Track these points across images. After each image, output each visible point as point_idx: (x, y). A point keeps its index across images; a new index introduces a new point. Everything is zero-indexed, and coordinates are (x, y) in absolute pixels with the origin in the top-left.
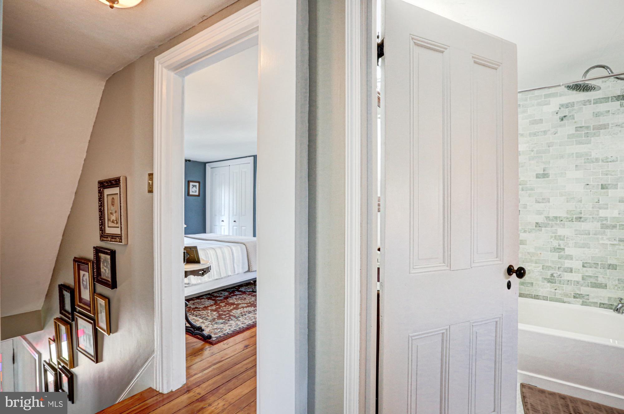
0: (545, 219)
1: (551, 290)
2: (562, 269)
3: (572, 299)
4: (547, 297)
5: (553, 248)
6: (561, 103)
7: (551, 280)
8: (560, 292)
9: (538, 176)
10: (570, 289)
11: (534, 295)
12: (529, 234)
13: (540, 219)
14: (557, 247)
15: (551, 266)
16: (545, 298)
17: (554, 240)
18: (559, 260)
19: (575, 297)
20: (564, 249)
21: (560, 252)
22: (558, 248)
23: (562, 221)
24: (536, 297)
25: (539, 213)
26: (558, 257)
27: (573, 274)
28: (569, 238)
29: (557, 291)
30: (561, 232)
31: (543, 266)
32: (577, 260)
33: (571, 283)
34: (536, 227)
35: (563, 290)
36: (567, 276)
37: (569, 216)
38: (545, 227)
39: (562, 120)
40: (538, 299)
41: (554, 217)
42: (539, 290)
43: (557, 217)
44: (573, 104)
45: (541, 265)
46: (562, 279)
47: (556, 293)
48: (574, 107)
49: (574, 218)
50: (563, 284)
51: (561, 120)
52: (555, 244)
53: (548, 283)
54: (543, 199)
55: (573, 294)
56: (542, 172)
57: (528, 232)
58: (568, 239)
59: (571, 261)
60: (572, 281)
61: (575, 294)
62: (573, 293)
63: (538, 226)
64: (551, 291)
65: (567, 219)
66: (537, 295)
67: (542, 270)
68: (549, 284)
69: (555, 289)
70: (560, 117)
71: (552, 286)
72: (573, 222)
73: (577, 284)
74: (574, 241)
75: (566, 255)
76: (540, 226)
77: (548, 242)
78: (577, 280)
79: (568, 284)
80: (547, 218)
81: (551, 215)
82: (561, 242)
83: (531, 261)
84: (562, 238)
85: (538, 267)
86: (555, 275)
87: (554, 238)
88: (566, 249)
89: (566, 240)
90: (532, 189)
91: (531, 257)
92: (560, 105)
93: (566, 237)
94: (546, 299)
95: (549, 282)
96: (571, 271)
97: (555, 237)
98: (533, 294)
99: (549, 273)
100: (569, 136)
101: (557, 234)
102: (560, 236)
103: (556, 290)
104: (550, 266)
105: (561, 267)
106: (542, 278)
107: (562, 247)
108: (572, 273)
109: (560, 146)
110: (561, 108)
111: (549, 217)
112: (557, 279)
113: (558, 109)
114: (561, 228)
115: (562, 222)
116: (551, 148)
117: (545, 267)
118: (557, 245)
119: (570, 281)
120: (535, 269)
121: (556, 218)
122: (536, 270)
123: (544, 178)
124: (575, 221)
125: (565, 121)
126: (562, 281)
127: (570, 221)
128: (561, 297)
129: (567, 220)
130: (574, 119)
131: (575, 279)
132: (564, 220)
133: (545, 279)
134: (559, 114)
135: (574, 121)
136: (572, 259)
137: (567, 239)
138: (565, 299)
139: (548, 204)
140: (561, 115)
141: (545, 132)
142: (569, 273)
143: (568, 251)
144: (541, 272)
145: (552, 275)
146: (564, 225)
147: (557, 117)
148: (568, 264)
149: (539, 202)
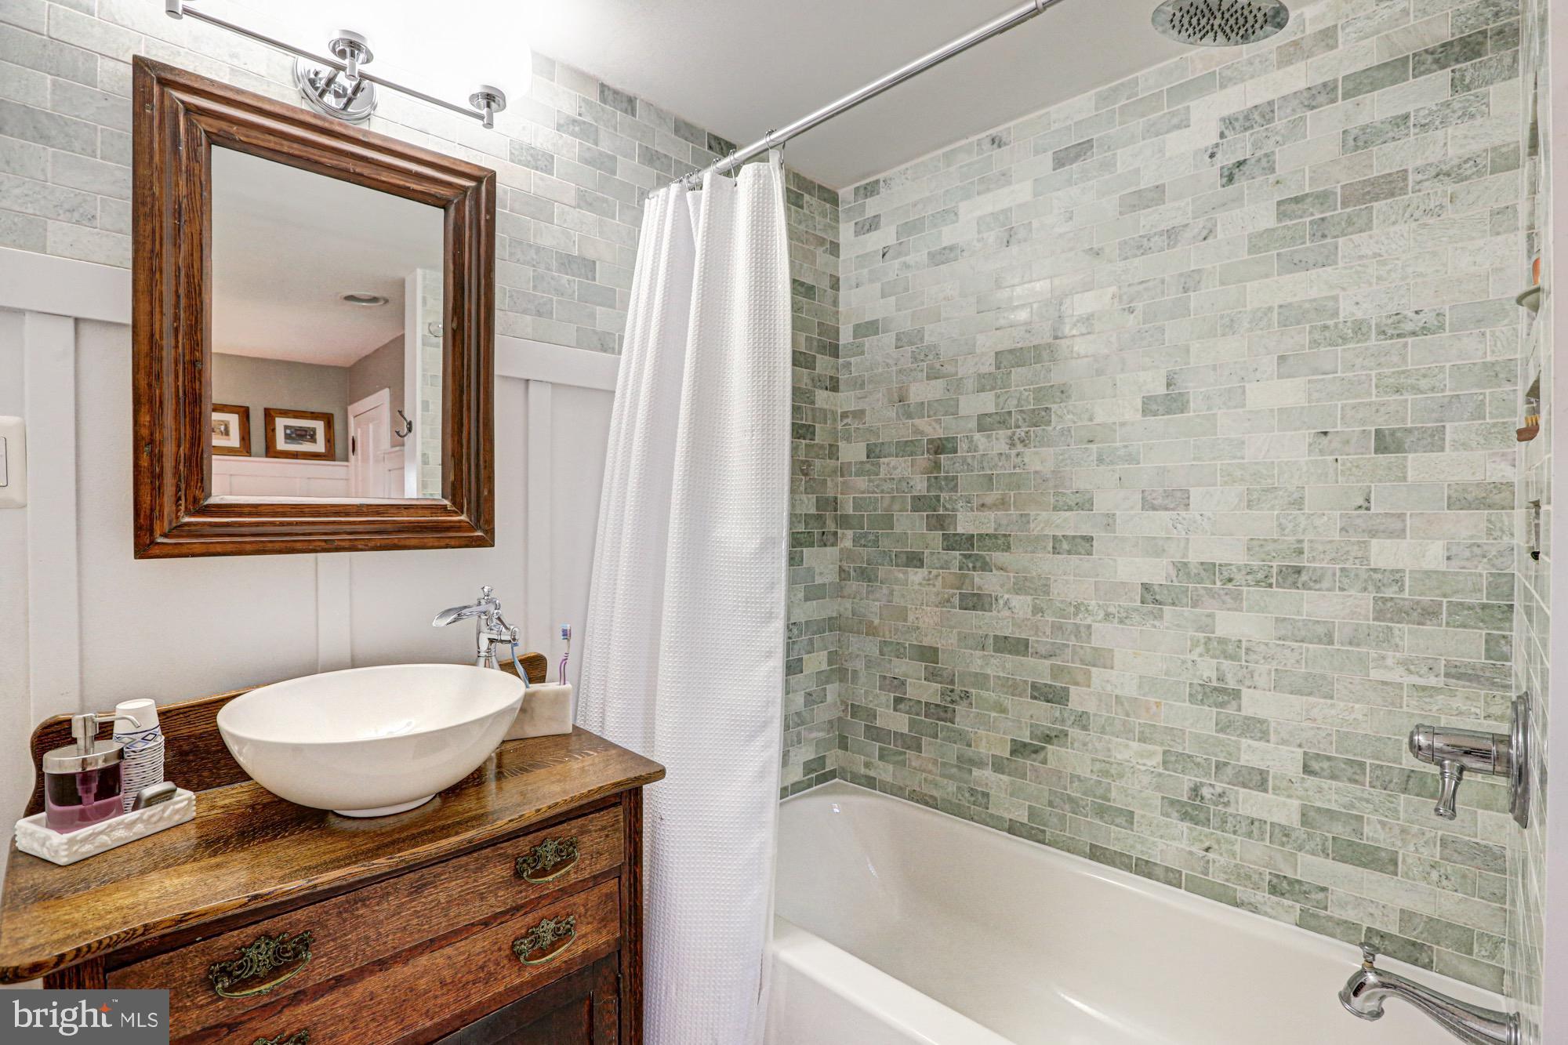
0: (1173, 573)
1: (1193, 849)
2: (1229, 771)
3: (1262, 896)
4: (1180, 873)
5: (1199, 689)
6: (1226, 113)
7: (1189, 810)
8: (1222, 860)
9: (1149, 406)
10: (1255, 853)
11: (1137, 859)
12: (1120, 626)
13: (1157, 572)
14: (1215, 684)
15: (1192, 756)
16: (1172, 878)
17: (1201, 655)
18: (1221, 736)
19: (1274, 890)
20: (1236, 694)
21: (1222, 705)
22: (1215, 689)
23: (1230, 580)
24: (1144, 868)
25: (1154, 548)
26: (1217, 724)
27: (1270, 796)
28: (1256, 649)
29: (1211, 855)
30: (1230, 624)
31: (1165, 752)
32: (1284, 742)
33: (1262, 833)
34: (1142, 602)
35: (1234, 855)
36: (1249, 803)
37: (1255, 563)
38: (1173, 604)
39: (1231, 179)
40: (1150, 876)
41: (1202, 563)
42: (1154, 842)
43: (1214, 565)
44: (1266, 112)
45: (1159, 749)
46: (1231, 810)
47: (1208, 862)
48: (1270, 120)
49: (1275, 571)
50: (1235, 832)
51: (1225, 180)
52: (1207, 670)
53: (1182, 820)
54: (1168, 494)
55: (1268, 878)
56: (1163, 390)
57: (1116, 620)
58: (1253, 657)
59: (1262, 744)
60: (1265, 822)
61: (1277, 876)
62: (1268, 871)
63: (1149, 597)
64: (1191, 853)
65: (1248, 574)
66: (1147, 862)
67: (1161, 770)
68: (1185, 826)
69: (1207, 844)
70: (1222, 168)
71: (1195, 834)
72: (1270, 586)
73: (1284, 839)
74: (1274, 665)
75: (1246, 718)
76: (1158, 597)
77: (1184, 662)
78: (1284, 822)
79: (1250, 835)
80: (1182, 567)
81: (1193, 558)
82: (1226, 664)
83: (1127, 731)
84: (1230, 648)
85: (1151, 754)
86: (1206, 792)
87: (1200, 649)
88: (1246, 693)
89: (1243, 658)
90: (1131, 459)
91: (1128, 715)
92: (1223, 120)
93: (1244, 645)
94: (1174, 881)
95: (1185, 816)
96: (1262, 786)
97: (1206, 644)
98: (1134, 854)
99: (1187, 780)
100: (1258, 242)
101: (1213, 633)
102: (1222, 641)
103: (1207, 850)
104: (1189, 757)
105: (1226, 764)
106: (1163, 798)
107: (1232, 684)
108: (1266, 791)
109: (1222, 283)
110: (1227, 132)
111: (1185, 564)
112: (1212, 807)
113: (1216, 140)
114: (1229, 610)
115: (1230, 586)
116: (1192, 294)
117: (1173, 759)
118: (1214, 678)
119: (1256, 824)
120: (1140, 762)
121: (1210, 568)
122: (1144, 765)
123: (1168, 413)
124: (1279, 585)
125: (1241, 183)
126: (1230, 819)
127: (1258, 583)
128: (1227, 880)
129: (1249, 577)
130: (1272, 170)
131: (1275, 820)
132: (1239, 577)
133: (1172, 803)
134: (1219, 156)
135: (1272, 178)
136: (1264, 736)
137: (1247, 654)
138: (1242, 892)
139: (1183, 513)
140: (1226, 159)
141: (1172, 235)
142: (1255, 793)
143: (1256, 703)
144: (1160, 775)
145: (1195, 790)
146: (1237, 597)
147: (1212, 173)
148: (1251, 753)
149: (1154, 508)
